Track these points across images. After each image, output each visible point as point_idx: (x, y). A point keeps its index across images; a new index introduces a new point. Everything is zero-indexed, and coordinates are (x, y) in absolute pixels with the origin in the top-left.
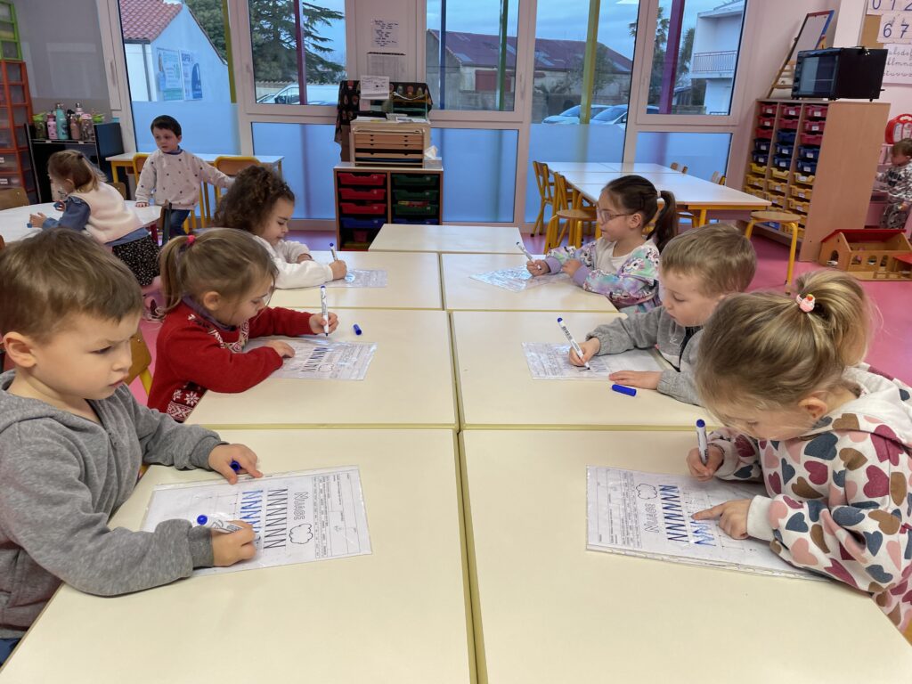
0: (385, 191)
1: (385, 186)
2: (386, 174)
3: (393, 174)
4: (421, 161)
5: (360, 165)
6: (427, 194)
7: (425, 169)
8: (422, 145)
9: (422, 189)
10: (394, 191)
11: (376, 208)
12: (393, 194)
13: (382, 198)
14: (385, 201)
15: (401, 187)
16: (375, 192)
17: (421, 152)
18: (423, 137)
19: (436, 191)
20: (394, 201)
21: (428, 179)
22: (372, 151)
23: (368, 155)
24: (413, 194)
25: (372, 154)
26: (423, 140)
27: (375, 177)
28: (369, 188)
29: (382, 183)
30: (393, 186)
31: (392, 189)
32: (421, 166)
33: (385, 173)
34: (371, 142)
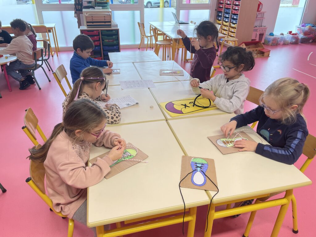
0: (99, 37)
1: (99, 35)
2: (99, 31)
3: (101, 30)
4: (110, 25)
5: (89, 28)
7: (113, 28)
8: (111, 20)
10: (102, 37)
11: (96, 43)
13: (98, 39)
16: (96, 37)
17: (110, 22)
18: (110, 17)
19: (117, 36)
20: (103, 40)
21: (114, 32)
22: (93, 22)
23: (91, 24)
24: (109, 37)
25: (93, 23)
27: (95, 32)
28: (93, 36)
30: (102, 35)
32: (111, 27)
33: (99, 30)
34: (92, 19)
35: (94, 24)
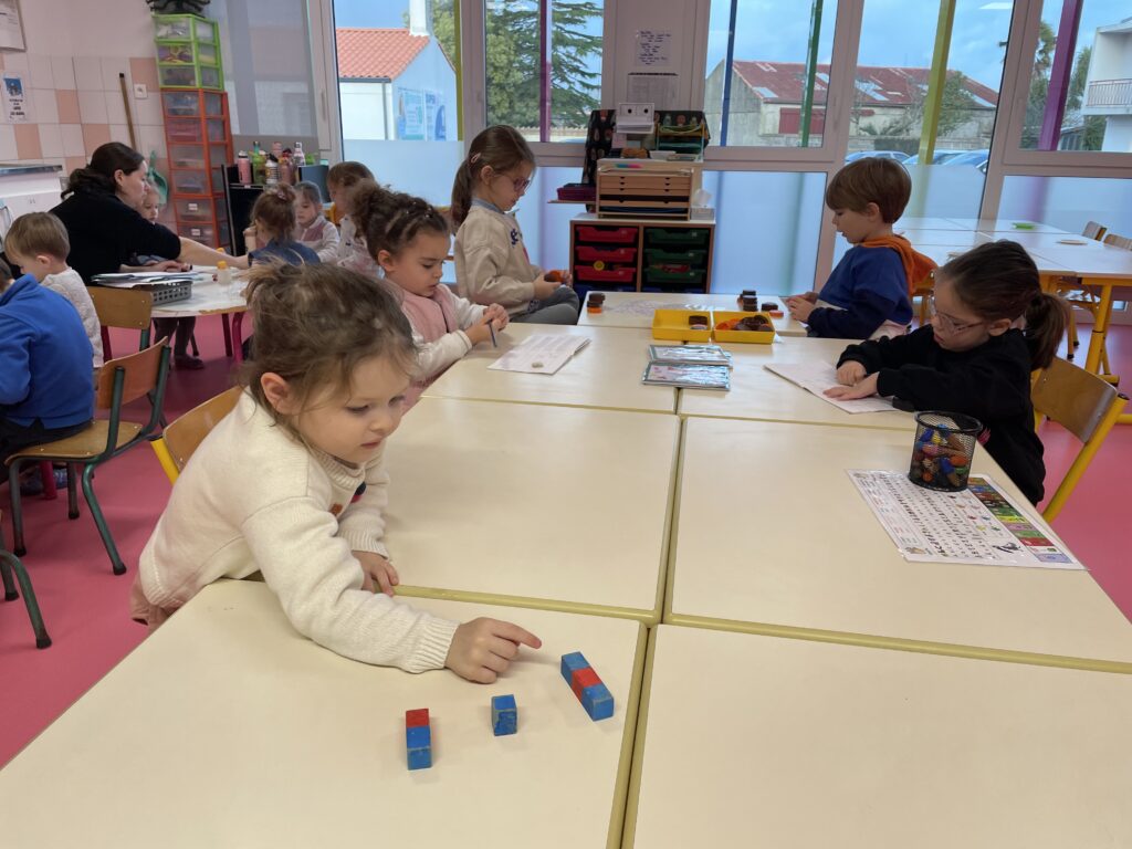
0: (634, 250)
1: (635, 245)
2: (638, 228)
3: (647, 228)
4: (686, 211)
5: (605, 216)
6: (691, 255)
7: (693, 221)
8: (689, 190)
9: (684, 248)
10: (647, 250)
12: (644, 255)
13: (630, 260)
14: (634, 264)
15: (656, 246)
16: (622, 251)
17: (686, 199)
18: (690, 179)
19: (704, 251)
20: (645, 264)
21: (695, 234)
22: (622, 198)
23: (616, 204)
24: (672, 256)
25: (622, 201)
26: (690, 184)
27: (624, 232)
28: (615, 246)
29: (632, 240)
30: (647, 244)
31: (645, 247)
32: (685, 219)
33: (636, 227)
34: (622, 186)
35: (626, 204)
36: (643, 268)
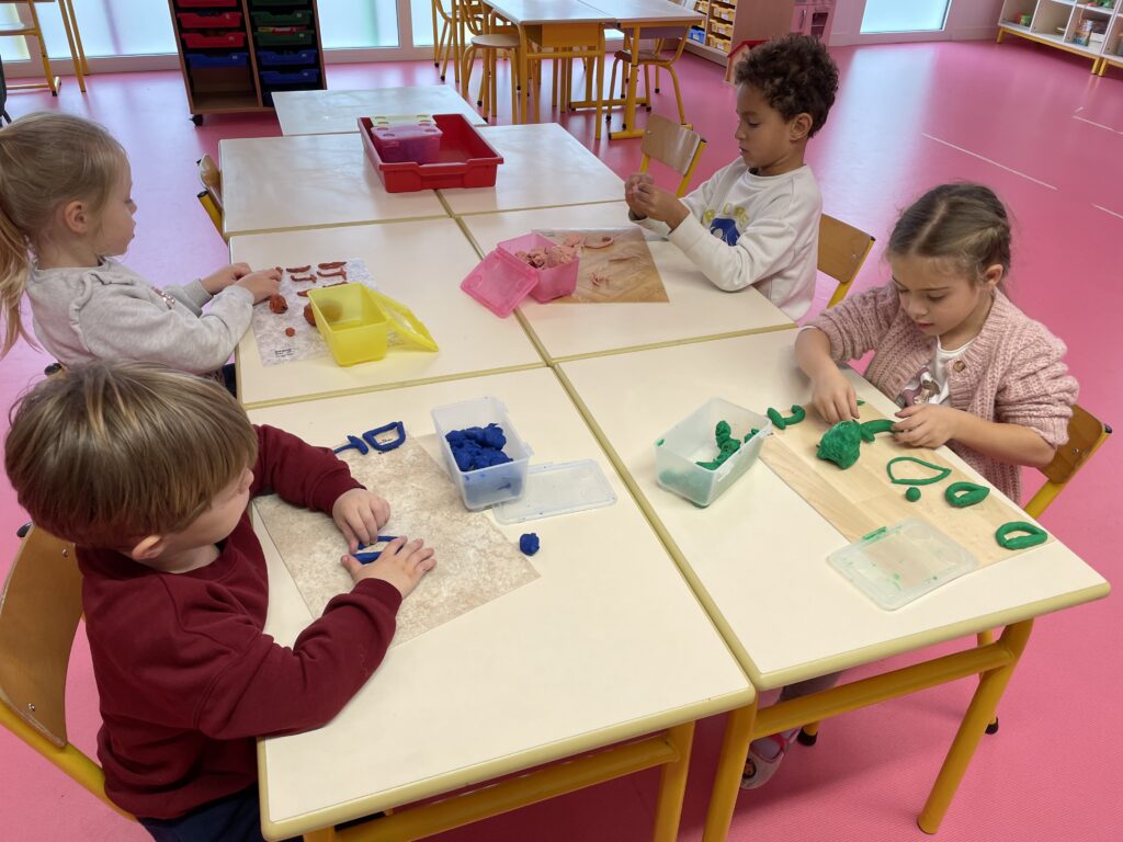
0: (240, 14)
1: (239, 7)
6: (299, 15)
9: (289, 10)
10: (252, 13)
11: (231, 38)
12: (252, 19)
13: (238, 25)
14: (243, 28)
15: (262, 9)
16: (228, 16)
19: (310, 12)
20: (254, 28)
24: (279, 18)
28: (218, 11)
29: (235, 4)
31: (249, 12)
36: (253, 32)
